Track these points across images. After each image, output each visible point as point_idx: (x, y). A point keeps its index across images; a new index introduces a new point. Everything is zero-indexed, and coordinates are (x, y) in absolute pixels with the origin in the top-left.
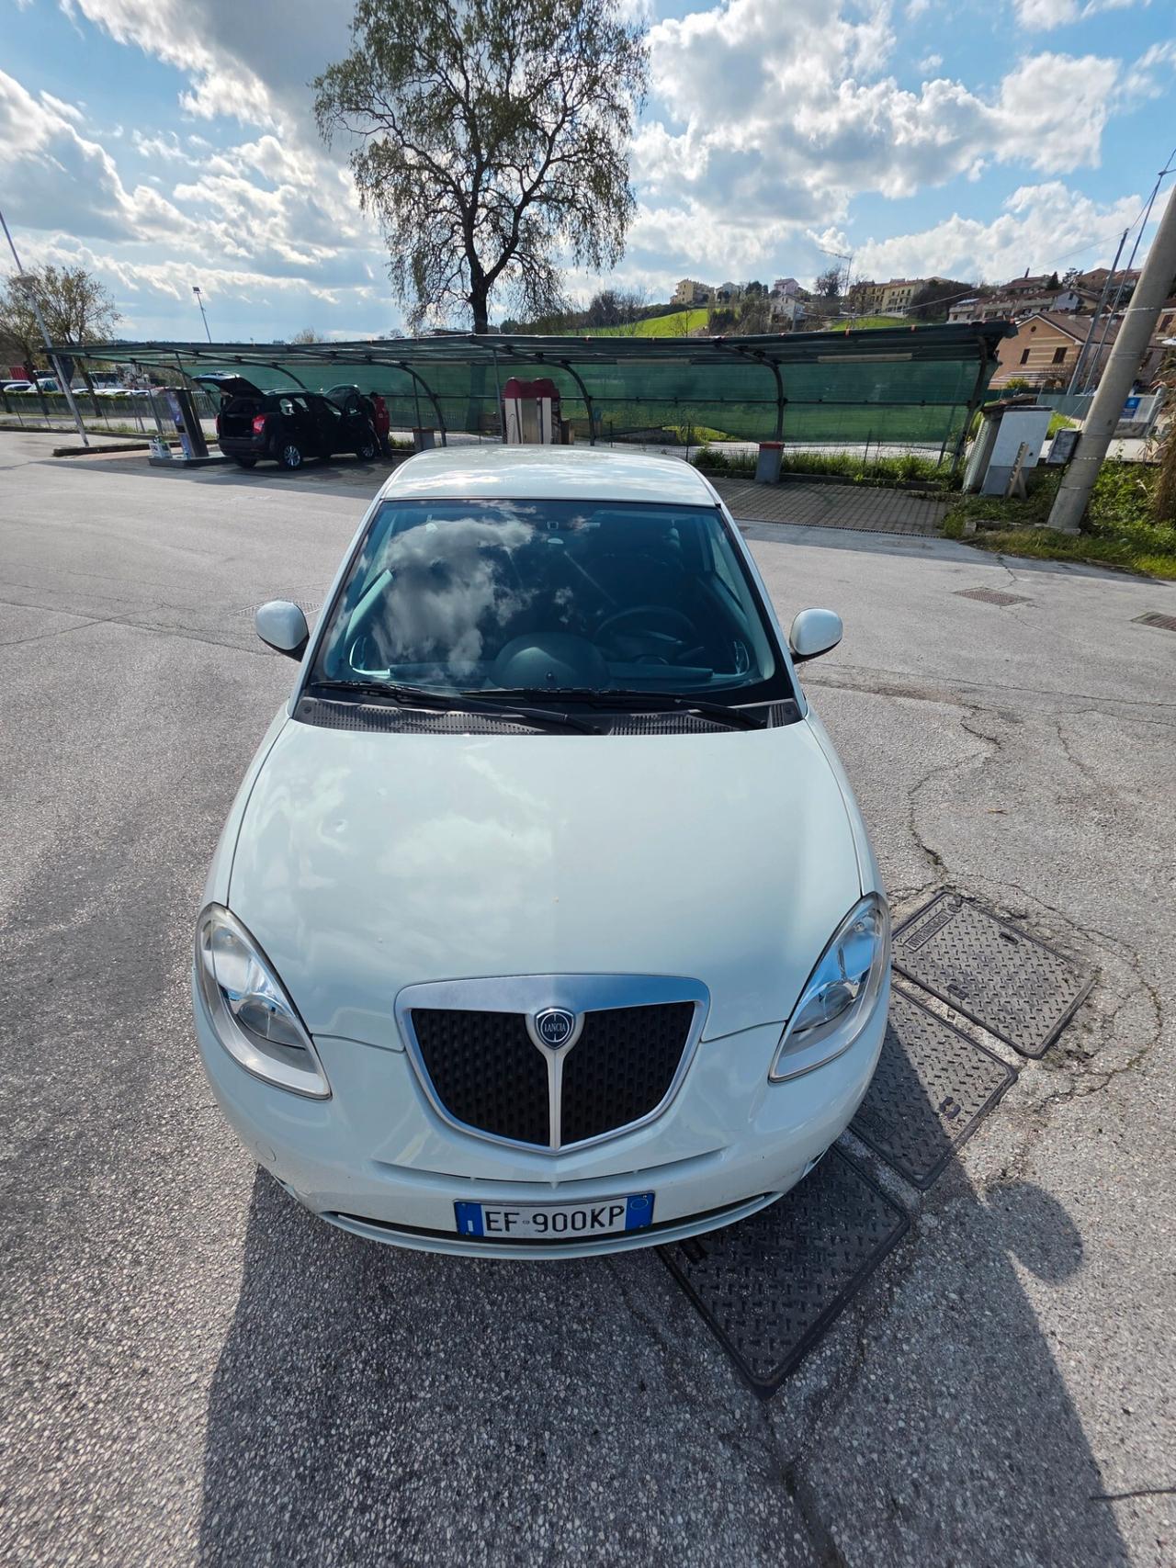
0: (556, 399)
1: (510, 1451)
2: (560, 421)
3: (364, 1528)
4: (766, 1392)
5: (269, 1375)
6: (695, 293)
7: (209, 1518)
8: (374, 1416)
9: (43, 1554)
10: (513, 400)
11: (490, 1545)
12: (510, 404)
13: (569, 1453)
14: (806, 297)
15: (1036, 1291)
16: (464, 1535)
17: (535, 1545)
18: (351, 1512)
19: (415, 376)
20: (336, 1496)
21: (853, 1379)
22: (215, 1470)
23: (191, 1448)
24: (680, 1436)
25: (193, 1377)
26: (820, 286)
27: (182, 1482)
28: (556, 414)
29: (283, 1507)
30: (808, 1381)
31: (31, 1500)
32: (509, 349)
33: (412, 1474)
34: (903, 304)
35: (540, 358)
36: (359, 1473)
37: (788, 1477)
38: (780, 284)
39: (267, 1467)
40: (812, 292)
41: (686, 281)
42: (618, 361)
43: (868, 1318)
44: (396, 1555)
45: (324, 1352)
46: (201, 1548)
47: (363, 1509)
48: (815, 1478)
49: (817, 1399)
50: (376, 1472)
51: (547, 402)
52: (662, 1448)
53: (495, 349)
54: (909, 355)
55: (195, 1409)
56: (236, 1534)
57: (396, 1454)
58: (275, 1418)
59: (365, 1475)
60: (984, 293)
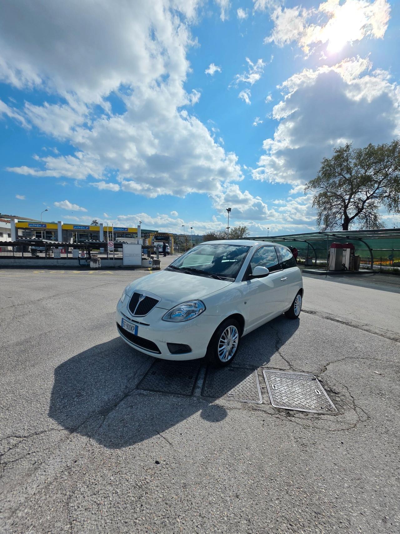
0: (353, 249)
2: (354, 255)
4: (137, 388)
10: (334, 249)
12: (332, 250)
13: (111, 373)
17: (98, 374)
19: (309, 243)
24: (123, 382)
28: (352, 253)
35: (348, 238)
51: (348, 250)
52: (119, 381)
53: (328, 235)
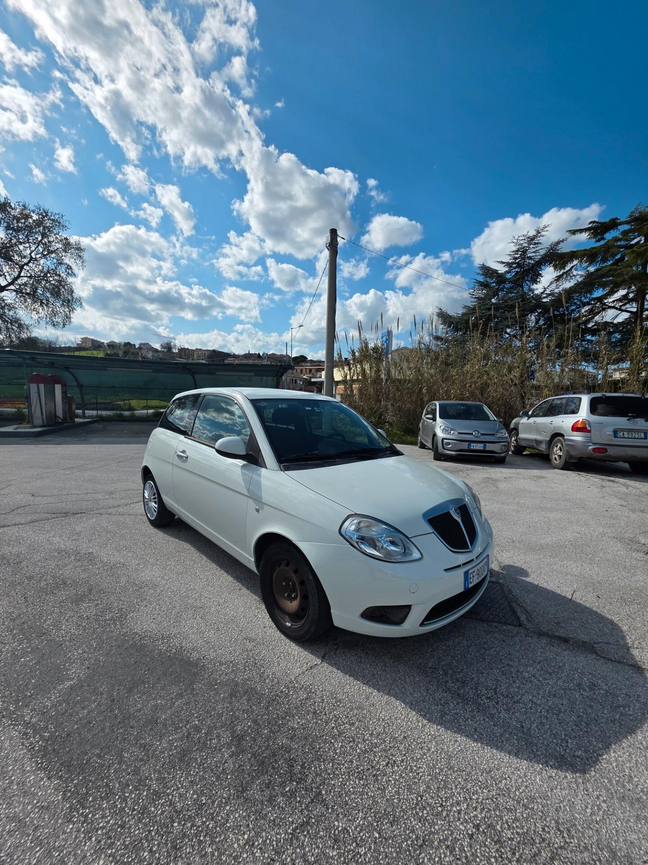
0: (64, 386)
1: (503, 669)
2: (66, 396)
3: (503, 705)
4: (520, 625)
5: (438, 705)
6: (93, 343)
7: (474, 738)
8: (472, 688)
9: (452, 788)
10: (35, 385)
11: (524, 684)
12: (33, 387)
13: (511, 660)
14: (156, 351)
15: (528, 579)
16: (518, 688)
18: (497, 706)
20: (489, 707)
21: (528, 612)
22: (459, 731)
23: (447, 735)
24: (520, 642)
25: (420, 724)
26: (162, 346)
27: (456, 741)
28: (64, 393)
29: (484, 719)
30: (523, 618)
31: (428, 787)
32: (33, 359)
33: (495, 689)
34: (204, 358)
35: (52, 365)
36: (486, 699)
37: (541, 634)
38: (141, 344)
39: (468, 718)
40: (160, 349)
41: (86, 338)
42: (108, 369)
43: (516, 602)
44: (515, 702)
45: (441, 690)
46: (482, 743)
47: (497, 703)
48: (544, 630)
49: (527, 619)
50: (489, 696)
51: (58, 386)
52: (521, 646)
53: (24, 358)
54: (253, 374)
55: (433, 729)
56: (484, 733)
57: (486, 689)
58: (453, 710)
59: (487, 698)
60: (235, 356)
